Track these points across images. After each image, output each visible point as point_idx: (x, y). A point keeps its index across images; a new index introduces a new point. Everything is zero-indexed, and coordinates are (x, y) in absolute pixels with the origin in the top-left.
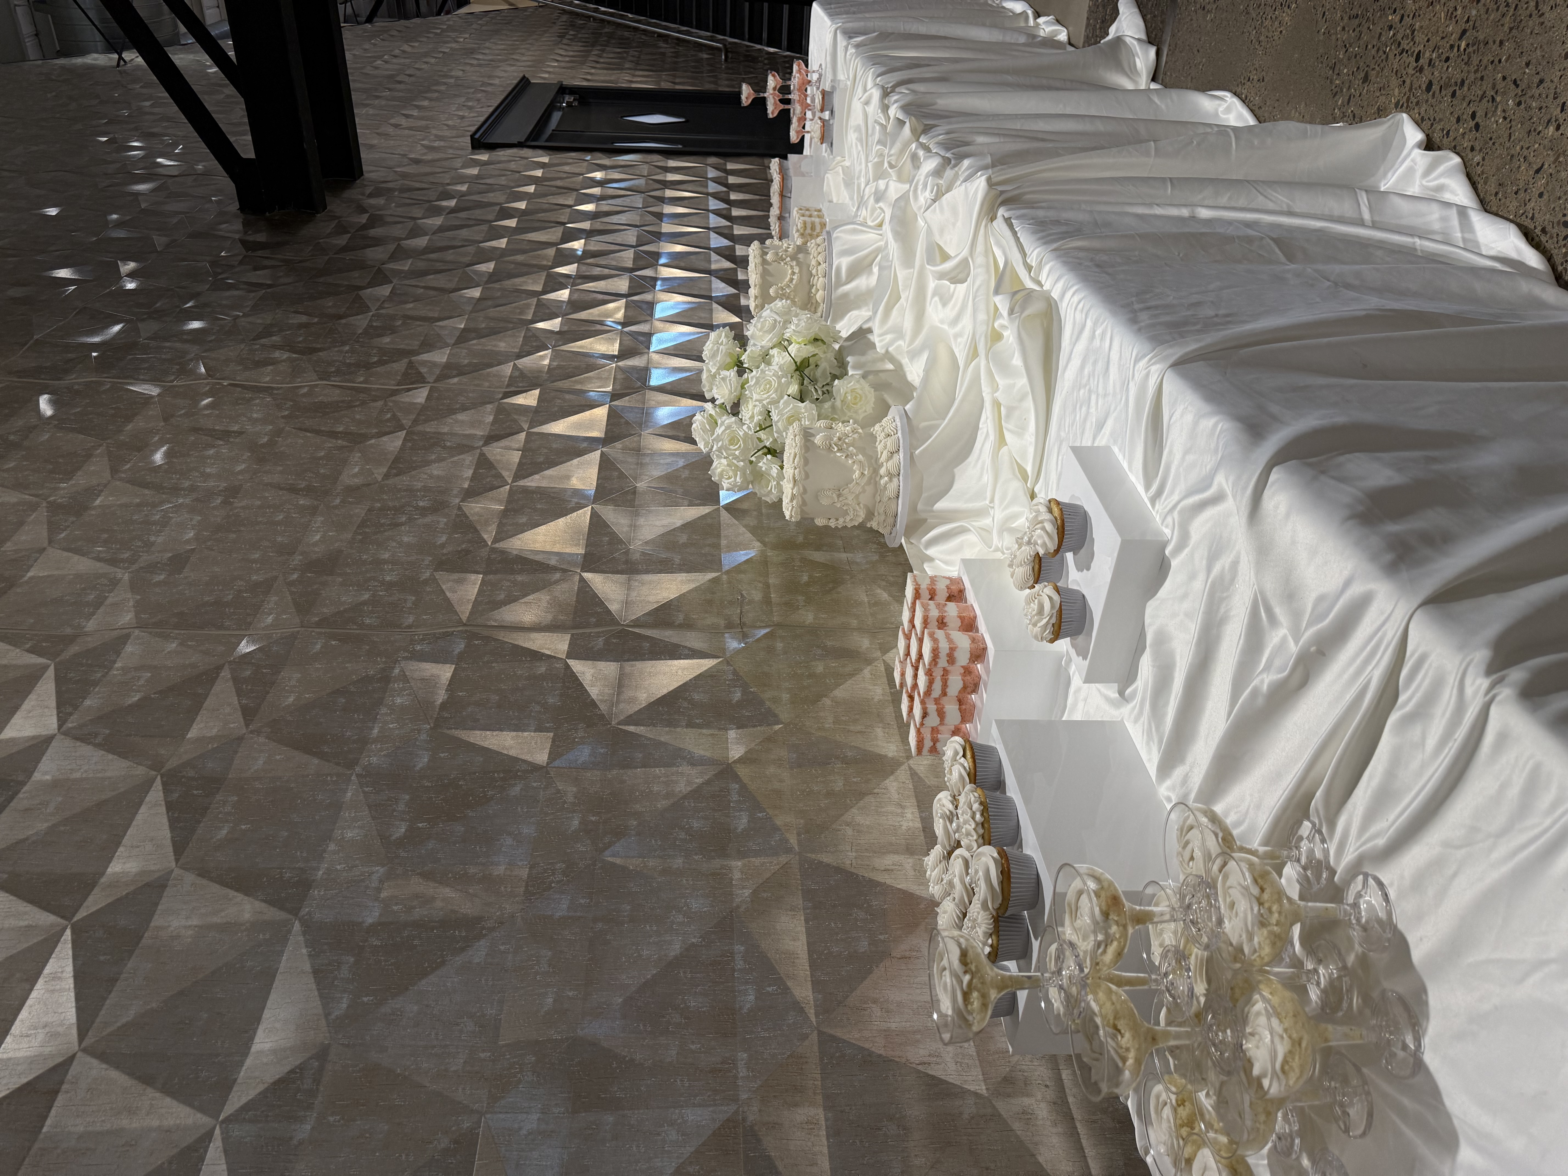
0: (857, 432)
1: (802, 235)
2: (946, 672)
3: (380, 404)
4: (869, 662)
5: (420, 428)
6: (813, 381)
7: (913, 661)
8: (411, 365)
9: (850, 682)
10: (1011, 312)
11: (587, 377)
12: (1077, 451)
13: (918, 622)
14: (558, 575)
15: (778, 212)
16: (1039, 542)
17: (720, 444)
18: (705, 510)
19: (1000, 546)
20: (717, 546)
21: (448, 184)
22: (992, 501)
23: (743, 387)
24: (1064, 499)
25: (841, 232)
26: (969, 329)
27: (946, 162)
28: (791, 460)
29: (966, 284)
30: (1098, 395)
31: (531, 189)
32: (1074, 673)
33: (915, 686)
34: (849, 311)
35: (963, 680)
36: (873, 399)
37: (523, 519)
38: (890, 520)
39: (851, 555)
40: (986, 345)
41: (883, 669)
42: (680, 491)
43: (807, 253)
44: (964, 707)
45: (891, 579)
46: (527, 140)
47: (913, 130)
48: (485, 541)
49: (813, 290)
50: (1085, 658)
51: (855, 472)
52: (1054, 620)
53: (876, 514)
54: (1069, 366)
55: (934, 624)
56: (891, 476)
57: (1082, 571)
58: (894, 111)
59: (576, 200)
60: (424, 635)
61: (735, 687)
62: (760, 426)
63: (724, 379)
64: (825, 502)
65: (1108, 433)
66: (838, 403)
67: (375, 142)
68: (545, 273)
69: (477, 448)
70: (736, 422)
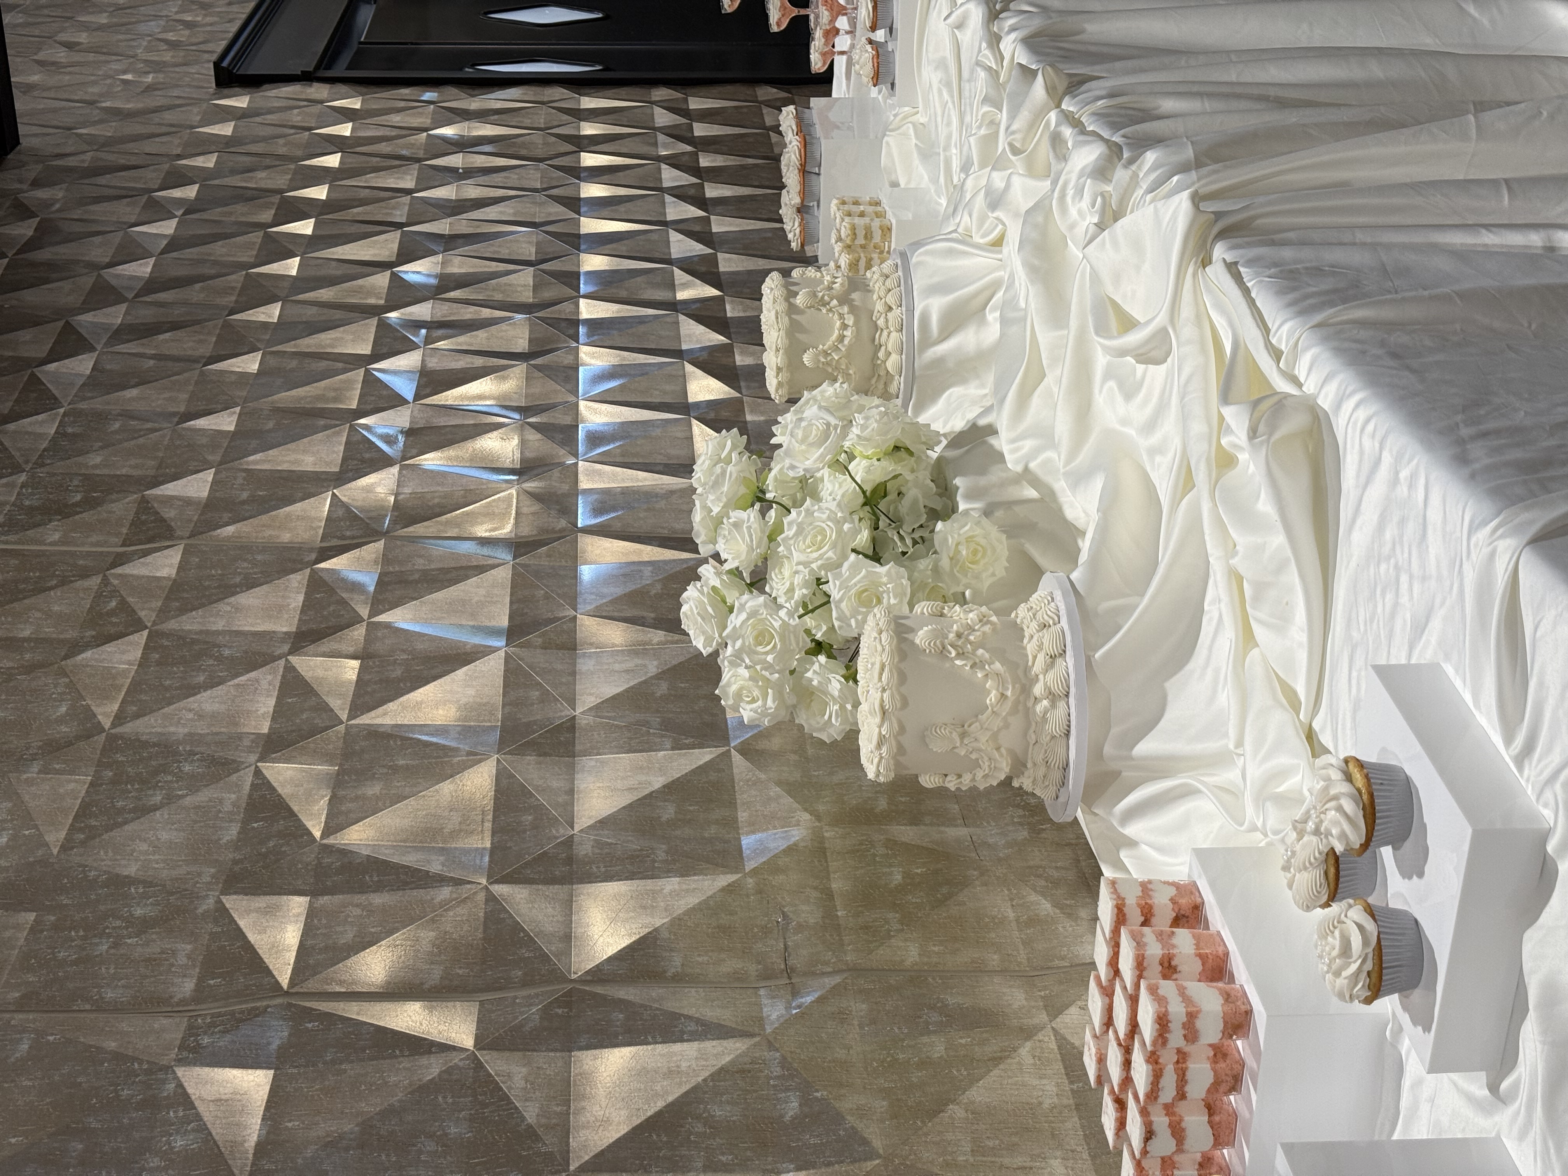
0: (988, 622)
1: (848, 248)
2: (1182, 1056)
3: (94, 582)
4: (1028, 1033)
5: (172, 625)
6: (896, 521)
7: (1122, 1036)
8: (144, 505)
9: (996, 1072)
10: (1253, 433)
11: (467, 514)
12: (1384, 673)
13: (1126, 965)
14: (445, 892)
15: (797, 200)
16: (1334, 832)
17: (738, 644)
18: (704, 756)
19: (1259, 824)
20: (731, 824)
21: (179, 157)
22: (1240, 743)
23: (771, 538)
24: (1370, 756)
25: (927, 253)
26: (1176, 443)
27: (1115, 150)
28: (876, 675)
29: (1163, 367)
30: (1411, 577)
31: (333, 161)
32: (1408, 1053)
33: (1127, 1081)
34: (948, 388)
35: (1215, 1071)
36: (1006, 553)
37: (373, 789)
38: (1056, 775)
39: (978, 831)
40: (1210, 475)
41: (1053, 1046)
42: (655, 720)
43: (866, 289)
44: (1217, 1118)
45: (1056, 874)
46: (318, 67)
47: (1050, 89)
48: (310, 834)
49: (881, 354)
50: (1427, 1029)
51: (989, 692)
52: (1369, 966)
53: (1029, 765)
54: (1359, 522)
55: (1154, 970)
56: (1053, 697)
57: (1410, 878)
58: (1010, 45)
59: (419, 180)
60: (213, 1016)
61: (787, 1090)
62: (805, 605)
63: (737, 525)
64: (938, 747)
65: (1433, 640)
66: (945, 563)
67: (35, 78)
68: (374, 321)
69: (279, 658)
70: (765, 605)
